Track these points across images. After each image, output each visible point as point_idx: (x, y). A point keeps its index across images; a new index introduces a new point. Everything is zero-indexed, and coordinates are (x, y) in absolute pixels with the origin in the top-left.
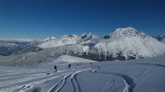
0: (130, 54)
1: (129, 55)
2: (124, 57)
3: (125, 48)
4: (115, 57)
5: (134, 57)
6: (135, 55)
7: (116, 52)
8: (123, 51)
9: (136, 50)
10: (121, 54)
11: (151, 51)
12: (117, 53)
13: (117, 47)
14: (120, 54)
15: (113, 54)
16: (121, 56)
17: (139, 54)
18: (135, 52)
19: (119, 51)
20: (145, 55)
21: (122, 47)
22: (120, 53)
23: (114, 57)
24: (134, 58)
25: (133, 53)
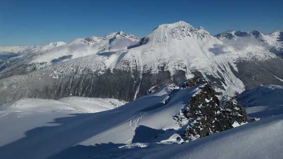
0: (179, 66)
1: (177, 68)
2: (168, 71)
3: (171, 57)
4: (156, 72)
5: (184, 70)
6: (186, 67)
7: (157, 64)
8: (168, 62)
9: (188, 60)
10: (165, 68)
11: (209, 59)
12: (158, 67)
13: (159, 56)
14: (163, 68)
15: (153, 68)
16: (165, 70)
17: (192, 65)
18: (185, 63)
19: (162, 62)
20: (200, 67)
21: (166, 56)
22: (163, 66)
23: (153, 73)
24: (184, 72)
25: (182, 64)
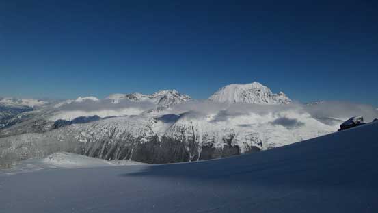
0: (252, 140)
1: (249, 142)
2: (237, 146)
4: (220, 146)
5: (260, 147)
6: (261, 143)
7: (221, 135)
8: (238, 134)
9: (264, 133)
10: (233, 141)
12: (223, 139)
14: (229, 141)
15: (216, 139)
16: (232, 144)
17: (270, 141)
18: (261, 138)
19: (229, 133)
20: (281, 144)
22: (229, 138)
23: (216, 147)
24: (259, 149)
25: (256, 138)
